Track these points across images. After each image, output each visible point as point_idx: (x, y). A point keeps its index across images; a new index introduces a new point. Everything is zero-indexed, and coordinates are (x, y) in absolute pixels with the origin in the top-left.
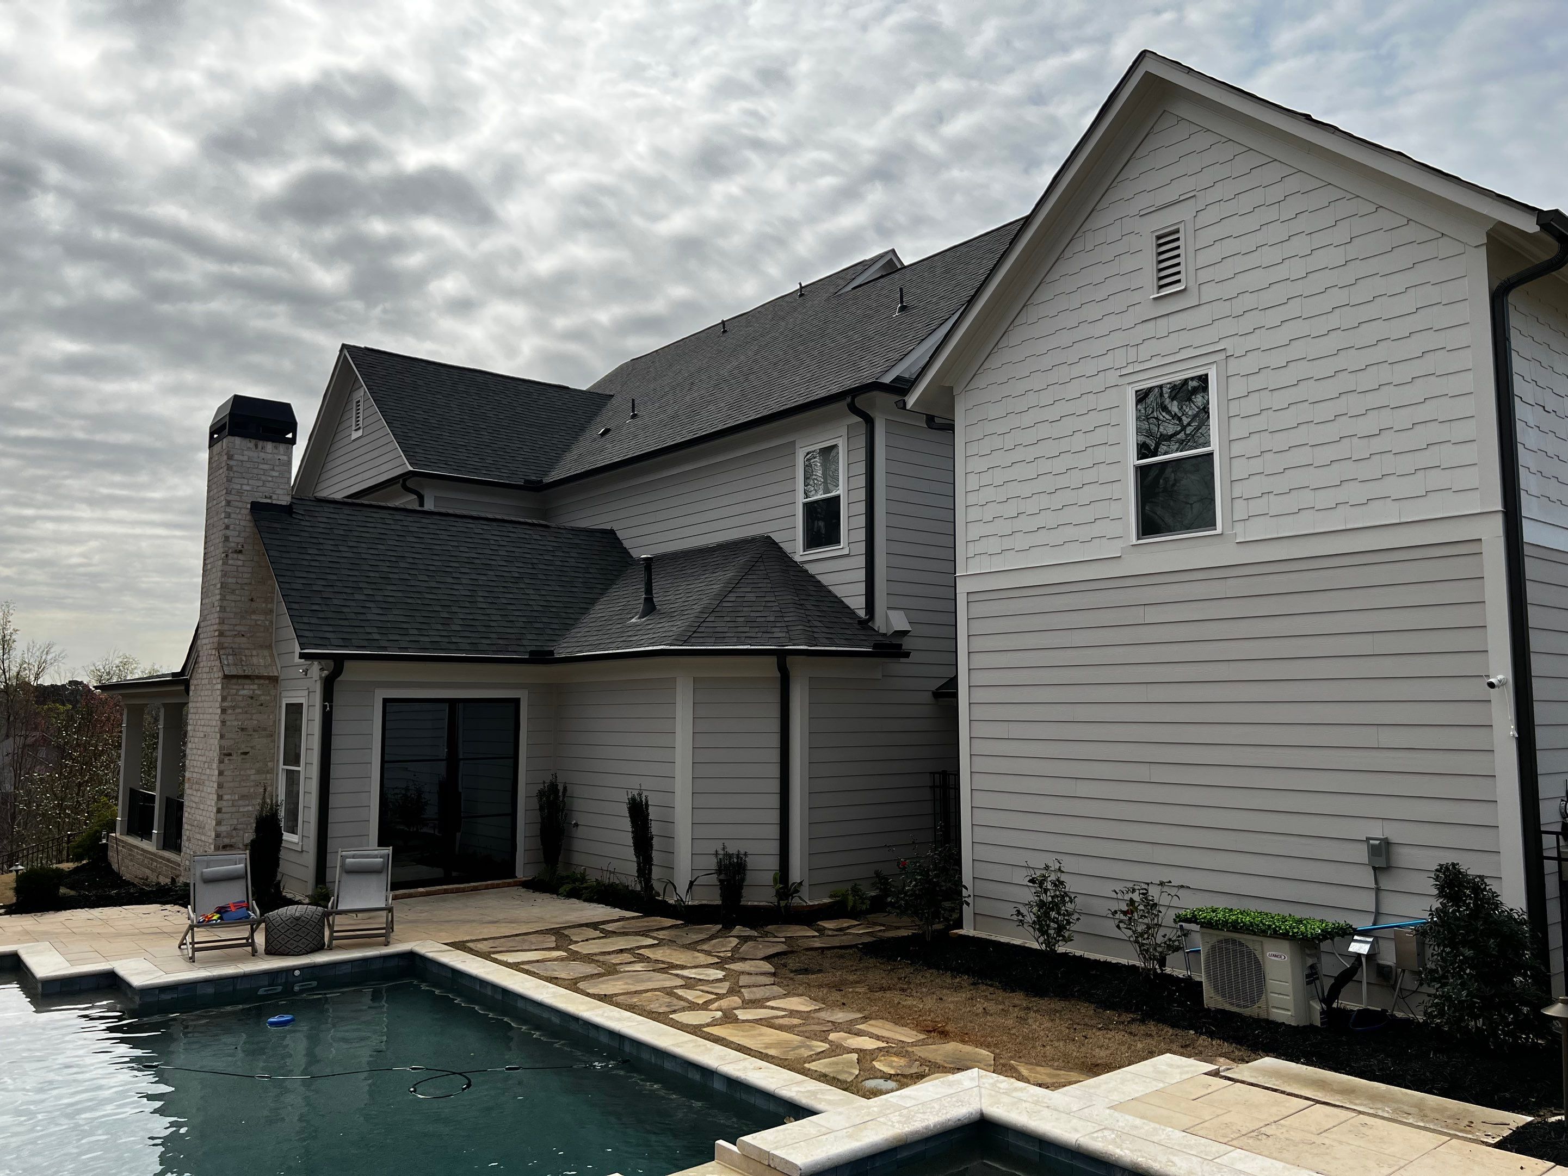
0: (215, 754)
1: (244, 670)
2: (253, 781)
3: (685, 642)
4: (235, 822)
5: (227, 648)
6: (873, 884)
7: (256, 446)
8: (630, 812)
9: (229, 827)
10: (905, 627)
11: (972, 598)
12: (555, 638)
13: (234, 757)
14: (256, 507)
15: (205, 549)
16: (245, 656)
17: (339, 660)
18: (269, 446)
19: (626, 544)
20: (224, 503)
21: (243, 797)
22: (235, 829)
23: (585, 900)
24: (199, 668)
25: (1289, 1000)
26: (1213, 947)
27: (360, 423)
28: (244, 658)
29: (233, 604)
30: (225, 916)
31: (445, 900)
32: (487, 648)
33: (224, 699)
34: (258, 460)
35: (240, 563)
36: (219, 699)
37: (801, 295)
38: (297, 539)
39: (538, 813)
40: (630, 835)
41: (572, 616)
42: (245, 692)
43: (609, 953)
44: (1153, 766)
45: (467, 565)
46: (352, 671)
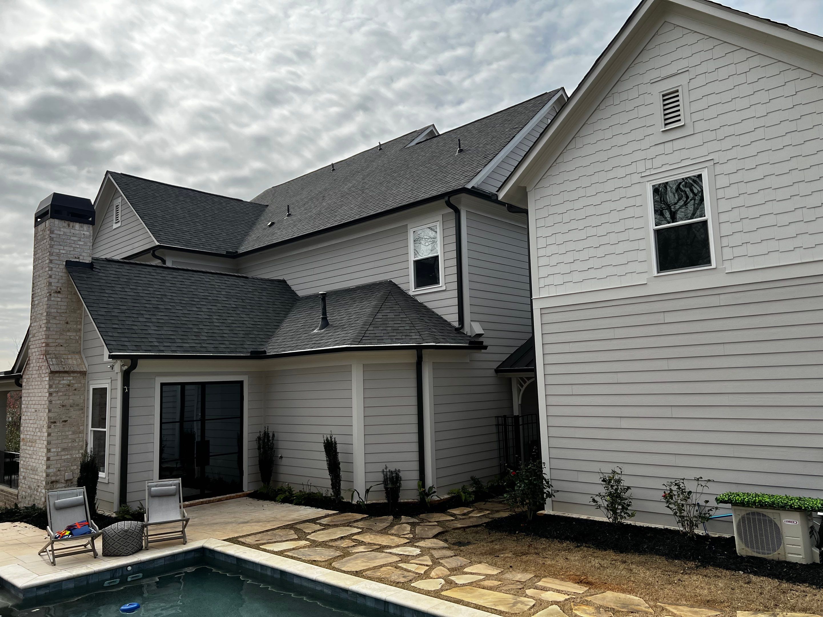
0: (45, 423)
1: (64, 368)
2: (70, 439)
3: (359, 343)
4: (59, 466)
5: (51, 354)
6: (470, 484)
7: (69, 225)
8: (325, 448)
9: (55, 469)
10: (481, 332)
11: (544, 311)
12: (263, 343)
13: (58, 424)
14: (69, 264)
15: (33, 291)
16: (64, 359)
17: (134, 360)
18: (77, 226)
19: (293, 288)
20: (47, 261)
21: (64, 449)
22: (59, 471)
23: (296, 504)
24: (29, 367)
25: (800, 548)
26: (743, 518)
27: (119, 218)
28: (63, 360)
29: (55, 326)
30: (74, 532)
31: (204, 509)
32: (224, 350)
33: (50, 387)
34: (70, 234)
35: (59, 299)
36: (47, 386)
37: (380, 149)
38: (98, 284)
39: (257, 450)
40: (326, 463)
41: (270, 330)
42: (65, 382)
43: (335, 540)
44: (673, 408)
45: (204, 300)
46: (143, 366)
